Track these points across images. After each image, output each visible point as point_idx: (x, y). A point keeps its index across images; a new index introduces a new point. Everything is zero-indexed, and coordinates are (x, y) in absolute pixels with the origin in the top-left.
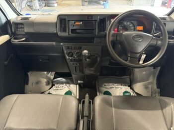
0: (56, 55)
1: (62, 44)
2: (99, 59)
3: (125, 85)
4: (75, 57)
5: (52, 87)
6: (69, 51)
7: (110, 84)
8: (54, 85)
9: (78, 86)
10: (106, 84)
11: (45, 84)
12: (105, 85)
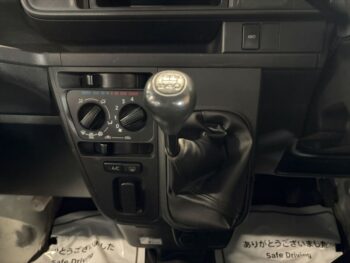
0: (29, 119)
1: (41, 59)
2: (246, 143)
3: (323, 244)
4: (113, 132)
5: (45, 249)
6: (82, 97)
7: (267, 239)
8: (54, 241)
9: (142, 251)
10: (251, 239)
11: (15, 238)
12: (247, 244)
